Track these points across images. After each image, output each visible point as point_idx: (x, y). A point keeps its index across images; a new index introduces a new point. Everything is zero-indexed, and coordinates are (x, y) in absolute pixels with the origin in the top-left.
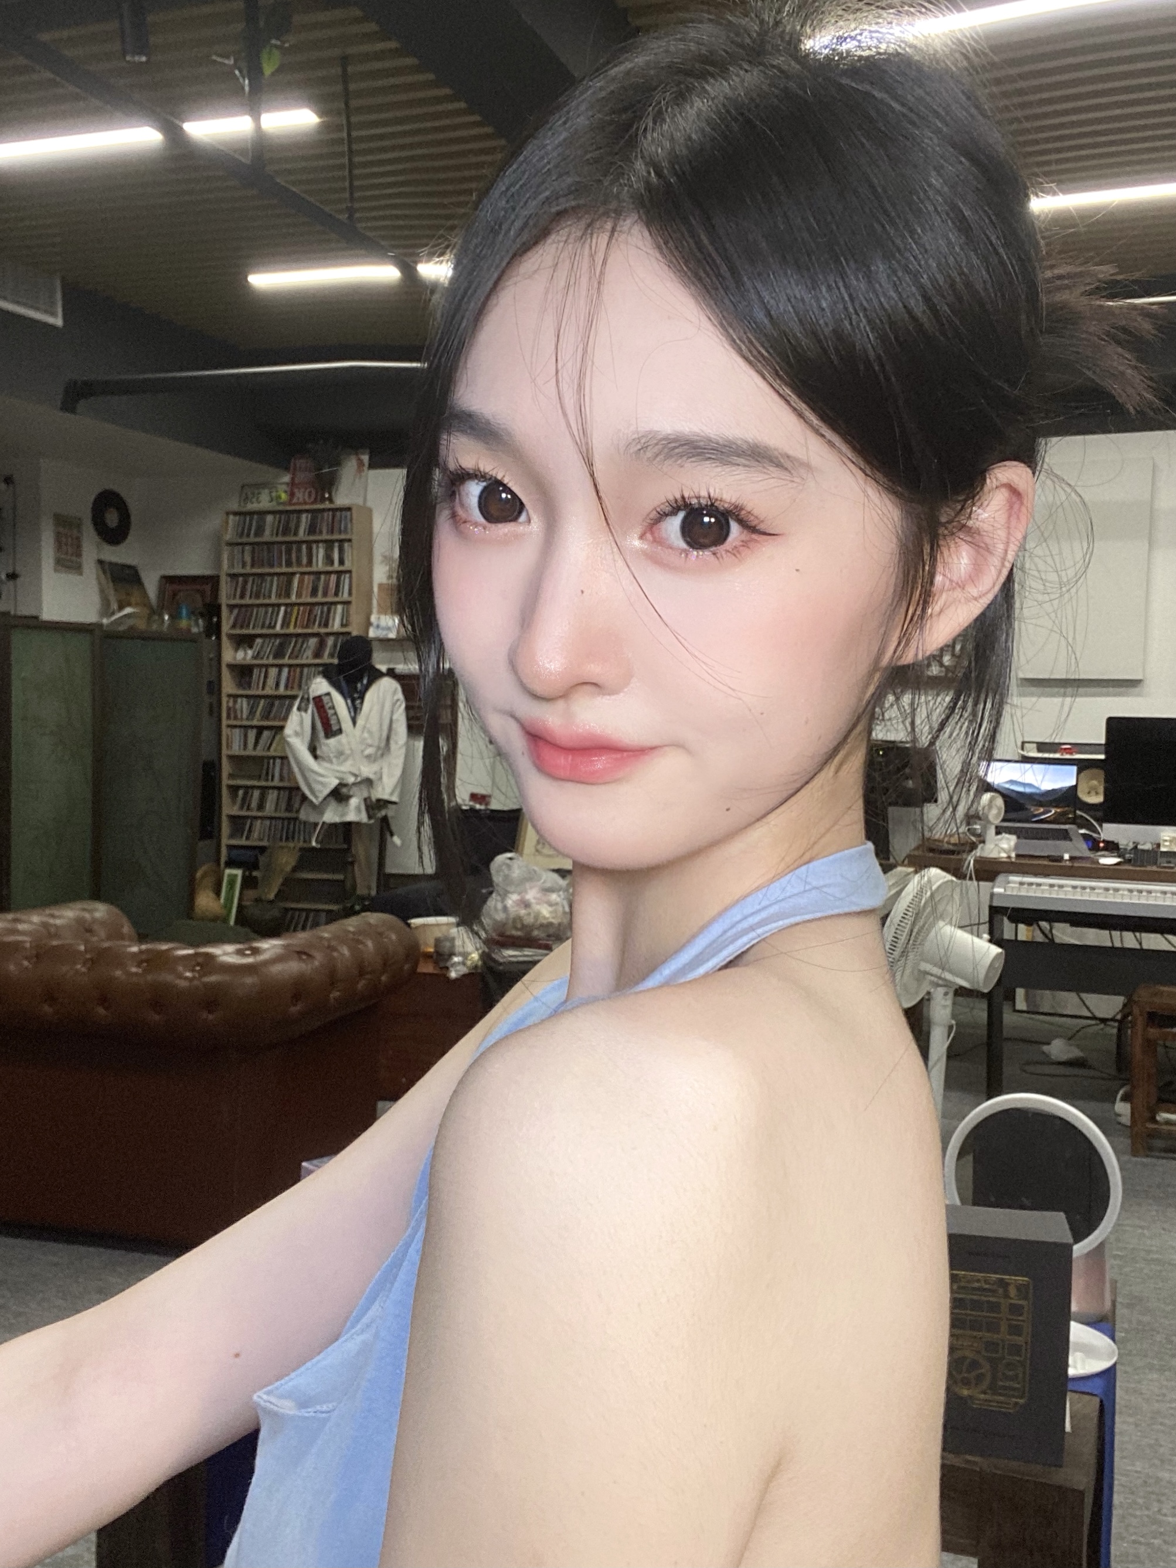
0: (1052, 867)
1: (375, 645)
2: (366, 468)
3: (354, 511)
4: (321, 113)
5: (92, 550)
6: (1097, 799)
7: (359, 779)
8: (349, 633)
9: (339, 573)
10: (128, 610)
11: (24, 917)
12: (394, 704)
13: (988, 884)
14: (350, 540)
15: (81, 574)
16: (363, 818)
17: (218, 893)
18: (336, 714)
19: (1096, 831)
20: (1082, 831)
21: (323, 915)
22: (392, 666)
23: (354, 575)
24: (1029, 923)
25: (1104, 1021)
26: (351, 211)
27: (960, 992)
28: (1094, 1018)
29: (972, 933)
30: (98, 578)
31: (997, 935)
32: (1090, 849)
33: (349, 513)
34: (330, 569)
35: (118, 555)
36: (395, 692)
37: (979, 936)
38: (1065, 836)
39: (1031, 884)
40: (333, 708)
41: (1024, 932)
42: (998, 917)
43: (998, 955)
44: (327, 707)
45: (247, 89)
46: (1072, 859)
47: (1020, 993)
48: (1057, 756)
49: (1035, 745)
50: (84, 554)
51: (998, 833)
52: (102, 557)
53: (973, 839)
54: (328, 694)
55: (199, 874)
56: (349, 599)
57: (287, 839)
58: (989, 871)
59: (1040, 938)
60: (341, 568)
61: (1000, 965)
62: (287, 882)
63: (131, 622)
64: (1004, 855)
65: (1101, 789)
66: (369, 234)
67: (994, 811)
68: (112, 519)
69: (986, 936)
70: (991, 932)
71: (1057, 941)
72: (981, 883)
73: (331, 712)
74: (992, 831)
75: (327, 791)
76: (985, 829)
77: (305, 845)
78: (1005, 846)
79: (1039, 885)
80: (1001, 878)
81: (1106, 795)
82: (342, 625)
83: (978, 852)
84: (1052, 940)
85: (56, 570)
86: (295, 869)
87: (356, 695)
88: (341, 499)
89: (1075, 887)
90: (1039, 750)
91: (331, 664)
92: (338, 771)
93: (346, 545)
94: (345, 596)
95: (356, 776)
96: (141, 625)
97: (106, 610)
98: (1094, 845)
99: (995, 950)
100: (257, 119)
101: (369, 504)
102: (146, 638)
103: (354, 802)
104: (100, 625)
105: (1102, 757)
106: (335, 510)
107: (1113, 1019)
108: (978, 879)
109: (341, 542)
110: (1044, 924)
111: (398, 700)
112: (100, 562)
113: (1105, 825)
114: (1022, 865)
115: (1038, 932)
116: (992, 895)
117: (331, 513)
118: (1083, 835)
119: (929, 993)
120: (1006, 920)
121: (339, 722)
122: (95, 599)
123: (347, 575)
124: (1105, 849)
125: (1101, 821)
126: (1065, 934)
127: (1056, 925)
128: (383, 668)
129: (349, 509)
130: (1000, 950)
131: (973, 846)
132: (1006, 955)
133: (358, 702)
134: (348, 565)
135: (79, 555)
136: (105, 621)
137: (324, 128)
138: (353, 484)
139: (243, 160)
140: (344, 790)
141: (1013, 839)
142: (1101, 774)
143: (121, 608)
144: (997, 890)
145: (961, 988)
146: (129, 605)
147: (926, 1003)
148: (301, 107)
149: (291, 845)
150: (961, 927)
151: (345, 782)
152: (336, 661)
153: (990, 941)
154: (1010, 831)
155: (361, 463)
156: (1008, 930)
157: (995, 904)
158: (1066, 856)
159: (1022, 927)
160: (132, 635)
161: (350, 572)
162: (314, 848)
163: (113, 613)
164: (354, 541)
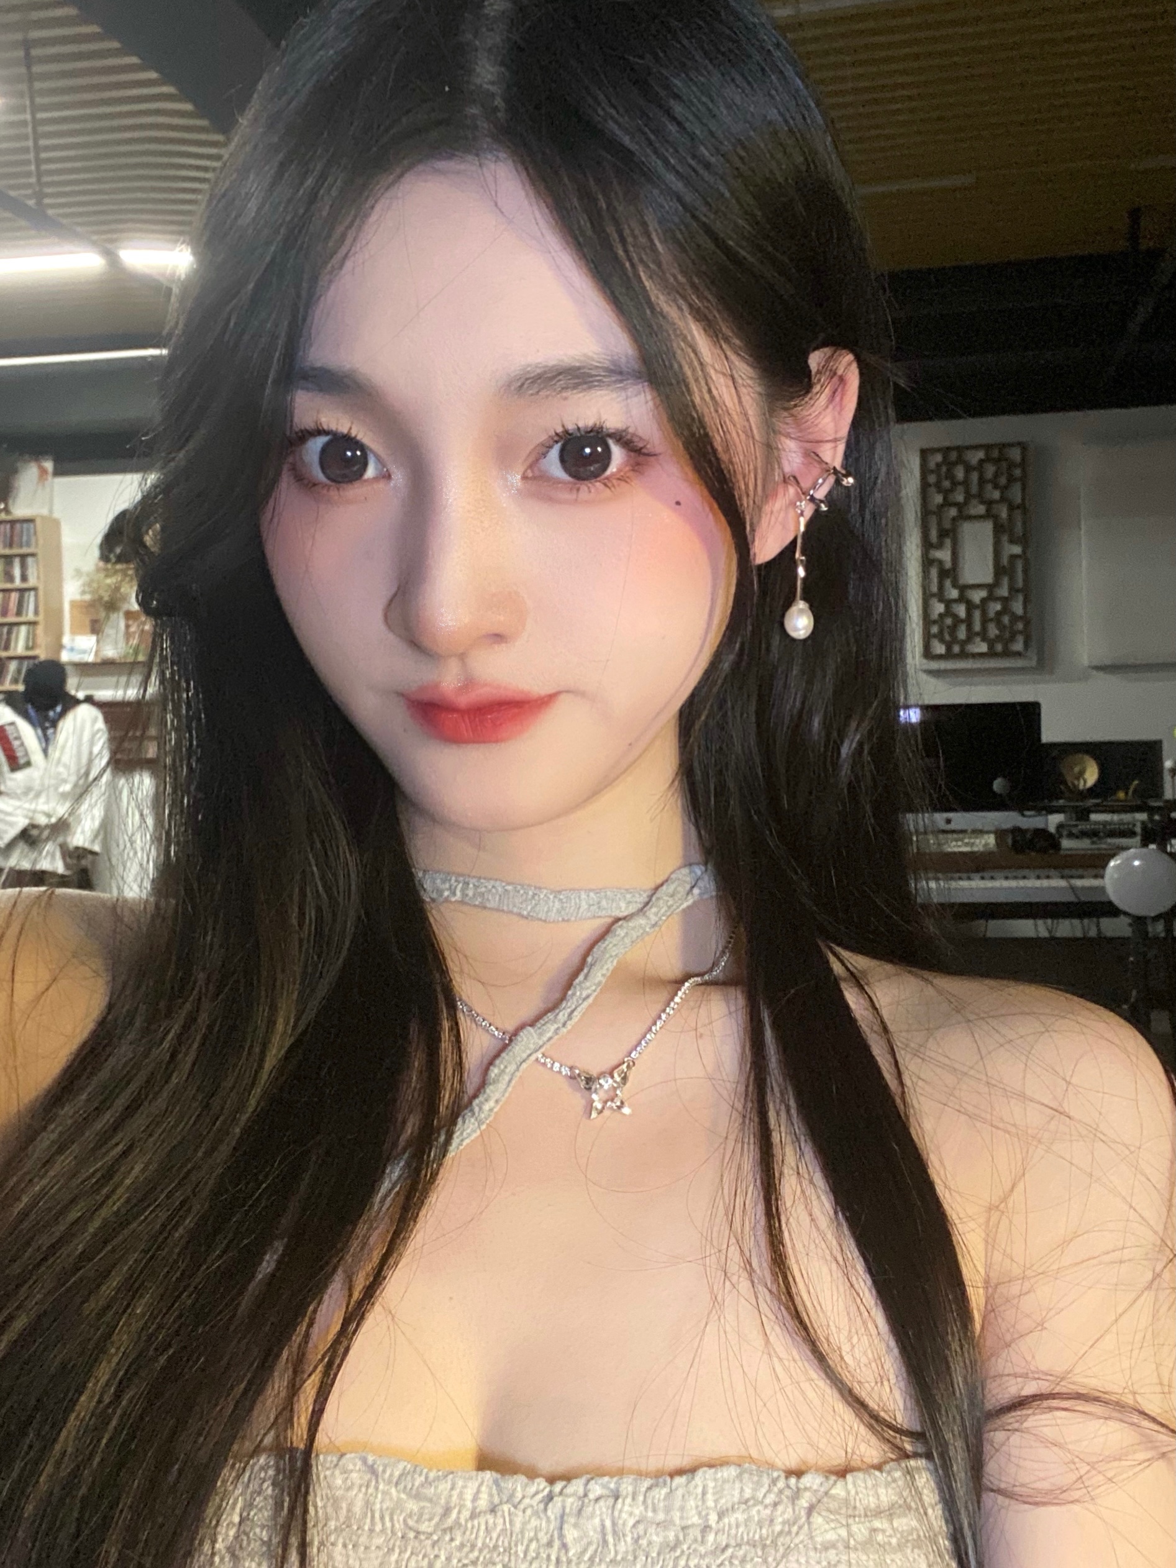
1: (69, 670)
2: (50, 477)
3: (38, 522)
7: (53, 820)
9: (22, 591)
12: (93, 735)
14: (33, 555)
16: (60, 867)
18: (22, 744)
22: (89, 692)
23: (41, 593)
26: (40, 196)
33: (32, 525)
34: (8, 586)
36: (95, 721)
40: (18, 738)
44: (11, 737)
54: (12, 724)
56: (37, 619)
60: (25, 586)
66: (62, 221)
73: (16, 743)
75: (12, 833)
82: (27, 648)
87: (47, 725)
88: (20, 509)
91: (16, 692)
92: (28, 811)
93: (30, 560)
94: (30, 616)
95: (49, 816)
101: (56, 515)
103: (47, 847)
106: (13, 522)
109: (23, 557)
111: (98, 731)
117: (8, 526)
121: (26, 754)
123: (32, 593)
128: (81, 695)
129: (30, 521)
133: (50, 731)
134: (32, 582)
140: (35, 832)
151: (35, 823)
152: (21, 688)
155: (43, 471)
161: (35, 589)
164: (40, 556)
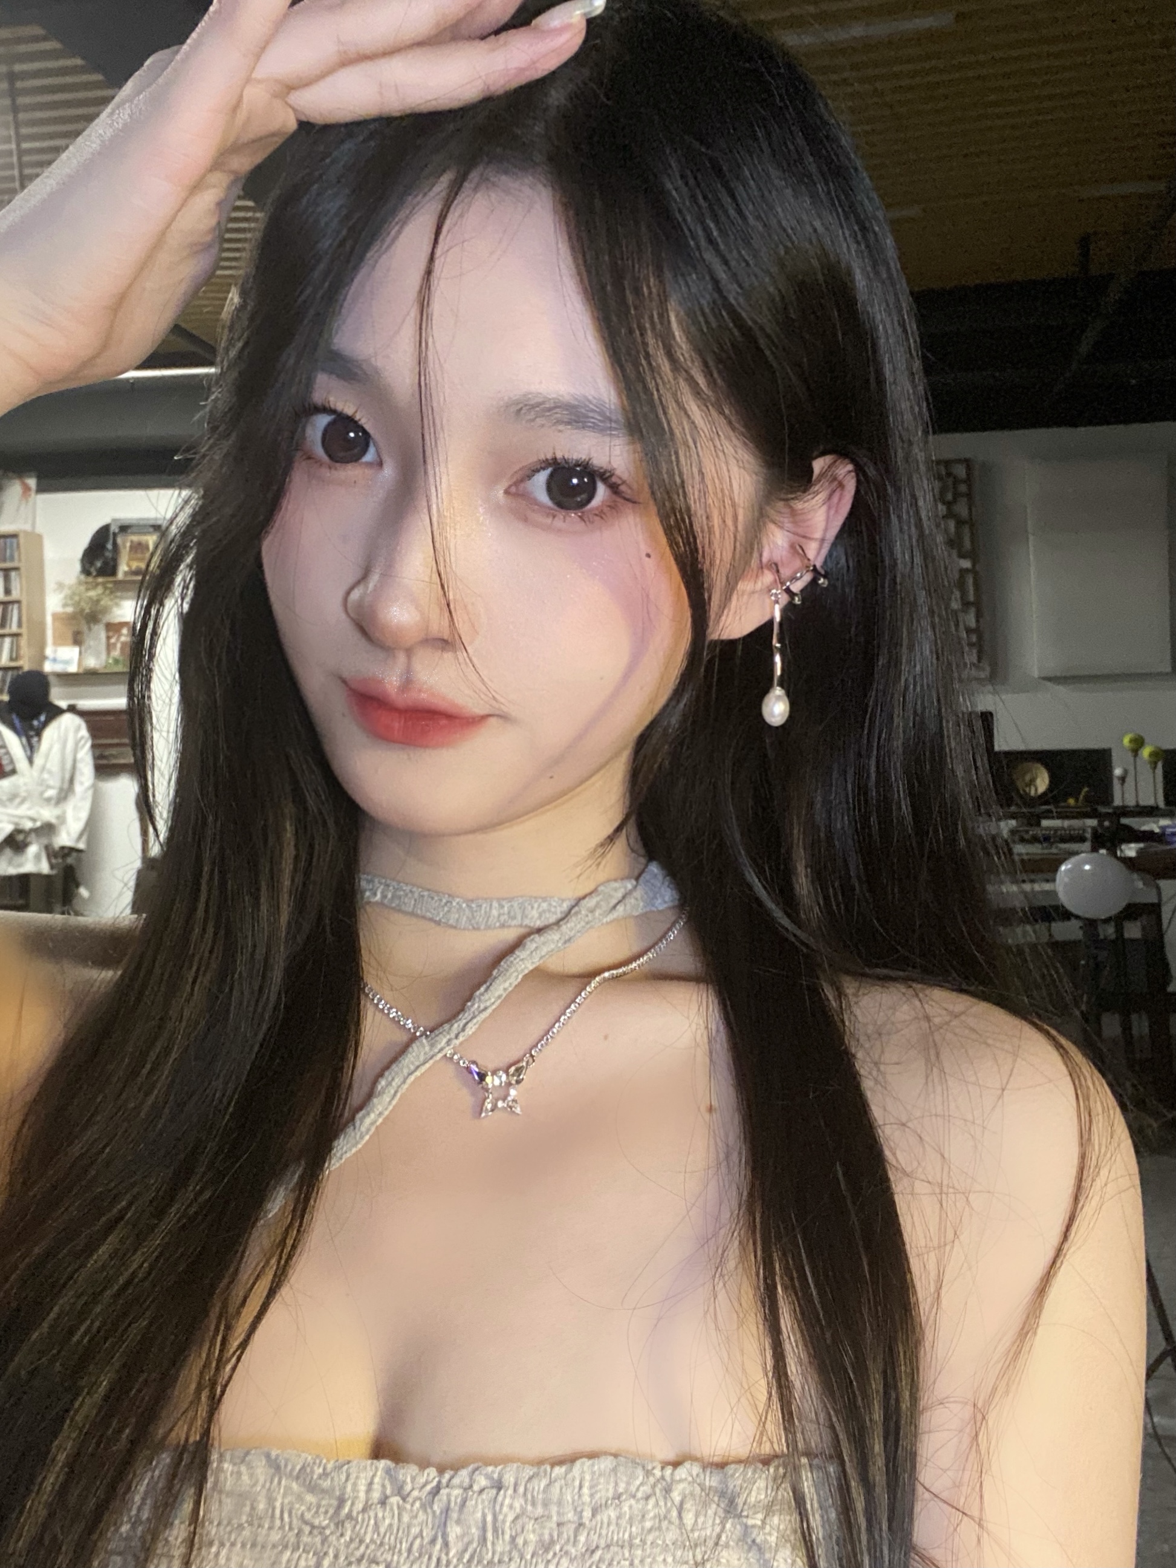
1: (52, 680)
2: (33, 493)
3: (22, 540)
7: (38, 824)
9: (6, 604)
12: (77, 744)
14: (16, 569)
16: (45, 868)
18: (8, 753)
22: (72, 702)
23: (23, 605)
33: (14, 540)
36: (78, 729)
40: (4, 747)
56: (19, 631)
60: (10, 598)
73: (2, 752)
82: (12, 659)
87: (32, 733)
88: (5, 525)
92: (14, 816)
93: (13, 574)
94: (14, 629)
95: (34, 820)
101: (39, 529)
103: (33, 849)
109: (7, 570)
111: (82, 738)
121: (12, 761)
123: (16, 606)
129: (14, 536)
133: (35, 739)
134: (15, 594)
138: (18, 510)
140: (20, 837)
151: (21, 827)
155: (27, 489)
164: (23, 570)
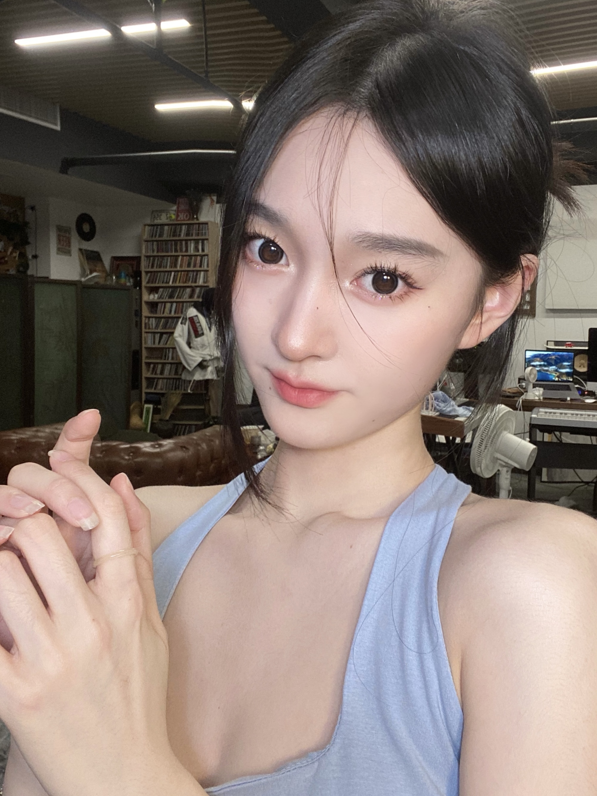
0: (561, 404)
2: (215, 203)
3: (209, 224)
4: (191, 21)
5: (76, 243)
6: (584, 370)
7: (213, 357)
8: (208, 286)
9: (202, 256)
10: (95, 274)
11: (42, 429)
13: (530, 413)
14: (207, 239)
15: (71, 256)
16: (215, 377)
17: (141, 416)
18: (200, 326)
19: (583, 386)
20: (577, 386)
21: (194, 427)
23: (210, 256)
24: (549, 432)
25: (587, 483)
26: (207, 72)
27: (515, 470)
28: (582, 482)
29: (521, 437)
30: (79, 257)
31: (533, 439)
32: (581, 395)
33: (206, 225)
34: (197, 254)
35: (90, 246)
37: (524, 439)
38: (568, 388)
39: (551, 413)
40: (199, 322)
41: (547, 437)
42: (534, 429)
43: (534, 449)
44: (196, 322)
45: (154, 9)
46: (571, 400)
47: (544, 470)
48: (564, 348)
49: (553, 343)
50: (72, 244)
51: (534, 387)
52: (81, 247)
53: (522, 390)
54: (197, 316)
55: (132, 407)
57: (175, 389)
58: (529, 406)
59: (555, 440)
60: (204, 253)
61: (535, 455)
62: (176, 411)
63: (96, 280)
64: (537, 398)
65: (586, 365)
66: (216, 84)
67: (532, 376)
68: (86, 228)
69: (528, 439)
70: (530, 437)
71: (563, 442)
72: (526, 412)
73: (198, 325)
74: (531, 386)
75: (196, 364)
76: (527, 385)
77: (185, 392)
78: (537, 394)
79: (555, 413)
80: (535, 410)
81: (588, 368)
82: (204, 282)
83: (523, 397)
84: (561, 441)
85: (57, 254)
86: (179, 404)
88: (203, 218)
89: (572, 414)
90: (556, 345)
91: (198, 302)
92: (202, 354)
93: (205, 242)
94: (206, 268)
95: (210, 355)
96: (102, 281)
97: (83, 274)
98: (582, 393)
99: (532, 447)
100: (159, 25)
102: (104, 288)
103: (210, 369)
104: (80, 282)
105: (587, 348)
106: (199, 224)
107: (592, 482)
108: (524, 410)
109: (203, 240)
110: (557, 433)
112: (80, 250)
113: (589, 383)
114: (546, 403)
115: (554, 437)
116: (531, 418)
117: (197, 226)
118: (577, 388)
119: (499, 470)
120: (538, 431)
121: (202, 329)
122: (78, 269)
123: (206, 257)
124: (588, 395)
125: (586, 381)
126: (568, 438)
127: (564, 433)
129: (206, 223)
130: (534, 447)
131: (522, 394)
132: (538, 448)
134: (206, 252)
135: (70, 246)
136: (83, 279)
137: (193, 29)
138: (208, 211)
139: (151, 46)
140: (205, 363)
141: (542, 390)
142: (586, 357)
143: (91, 273)
144: (533, 416)
145: (515, 468)
146: (95, 271)
147: (497, 475)
148: (181, 18)
149: (178, 392)
150: (515, 434)
151: (205, 359)
152: (200, 300)
153: (530, 442)
154: (540, 386)
155: (212, 201)
156: (539, 436)
157: (532, 423)
158: (569, 399)
159: (546, 434)
160: (97, 287)
161: (207, 255)
162: (189, 393)
163: (87, 275)
164: (210, 240)
